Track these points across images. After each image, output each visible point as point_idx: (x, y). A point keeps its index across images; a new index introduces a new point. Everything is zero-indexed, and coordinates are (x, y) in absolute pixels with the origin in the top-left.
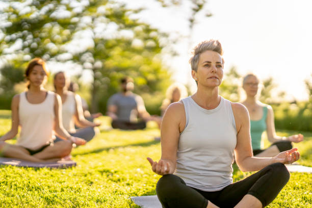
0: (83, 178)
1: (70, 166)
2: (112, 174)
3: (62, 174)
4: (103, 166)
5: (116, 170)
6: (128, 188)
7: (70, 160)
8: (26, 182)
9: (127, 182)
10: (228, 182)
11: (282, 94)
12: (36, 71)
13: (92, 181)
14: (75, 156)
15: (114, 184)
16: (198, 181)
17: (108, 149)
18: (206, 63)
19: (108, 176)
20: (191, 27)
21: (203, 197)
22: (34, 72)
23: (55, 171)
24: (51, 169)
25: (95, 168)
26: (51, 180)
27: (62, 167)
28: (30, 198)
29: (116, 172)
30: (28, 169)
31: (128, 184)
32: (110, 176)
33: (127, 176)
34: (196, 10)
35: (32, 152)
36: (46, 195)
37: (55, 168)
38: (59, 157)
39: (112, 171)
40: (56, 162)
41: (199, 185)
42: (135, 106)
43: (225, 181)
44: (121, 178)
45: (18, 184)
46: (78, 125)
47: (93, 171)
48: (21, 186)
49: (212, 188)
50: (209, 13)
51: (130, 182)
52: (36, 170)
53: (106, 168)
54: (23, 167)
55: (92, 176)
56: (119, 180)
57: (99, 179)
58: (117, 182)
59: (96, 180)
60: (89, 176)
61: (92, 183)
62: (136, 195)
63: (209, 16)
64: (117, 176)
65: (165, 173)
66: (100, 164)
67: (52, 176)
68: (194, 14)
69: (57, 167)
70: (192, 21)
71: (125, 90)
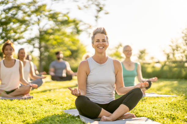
0: (37, 103)
1: (30, 98)
2: (53, 101)
3: (26, 102)
4: (47, 97)
5: (55, 99)
6: (61, 107)
7: (29, 95)
8: (6, 106)
9: (60, 104)
10: (112, 99)
11: (152, 58)
12: (7, 48)
13: (42, 104)
14: (32, 94)
15: (53, 106)
16: (97, 99)
17: (50, 90)
18: (97, 40)
19: (50, 102)
20: (96, 20)
21: (99, 106)
22: (6, 49)
23: (21, 101)
24: (19, 100)
25: (43, 99)
26: (20, 104)
27: (25, 99)
28: (10, 112)
29: (54, 100)
30: (7, 100)
31: (61, 105)
32: (52, 102)
33: (61, 102)
34: (99, 11)
35: (8, 93)
36: (18, 111)
37: (21, 100)
38: (23, 95)
39: (53, 100)
40: (22, 97)
41: (98, 101)
42: (65, 68)
43: (111, 99)
44: (57, 103)
45: (2, 107)
46: (32, 78)
47: (42, 100)
48: (4, 107)
49: (104, 102)
50: (107, 12)
51: (62, 104)
52: (11, 101)
53: (50, 98)
54: (4, 100)
55: (42, 102)
56: (56, 104)
57: (45, 104)
58: (55, 104)
59: (44, 104)
60: (40, 102)
61: (42, 105)
62: (66, 109)
63: (107, 13)
64: (55, 102)
65: (79, 95)
66: (46, 97)
67: (20, 103)
68: (98, 13)
69: (23, 99)
70: (96, 17)
71: (59, 59)
